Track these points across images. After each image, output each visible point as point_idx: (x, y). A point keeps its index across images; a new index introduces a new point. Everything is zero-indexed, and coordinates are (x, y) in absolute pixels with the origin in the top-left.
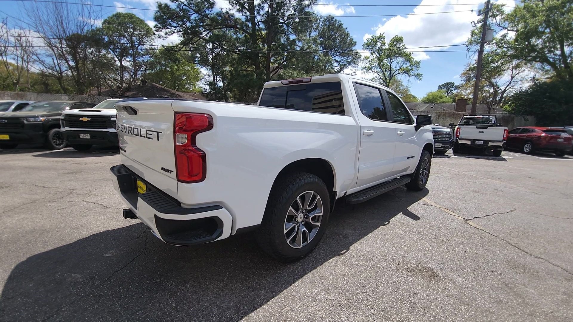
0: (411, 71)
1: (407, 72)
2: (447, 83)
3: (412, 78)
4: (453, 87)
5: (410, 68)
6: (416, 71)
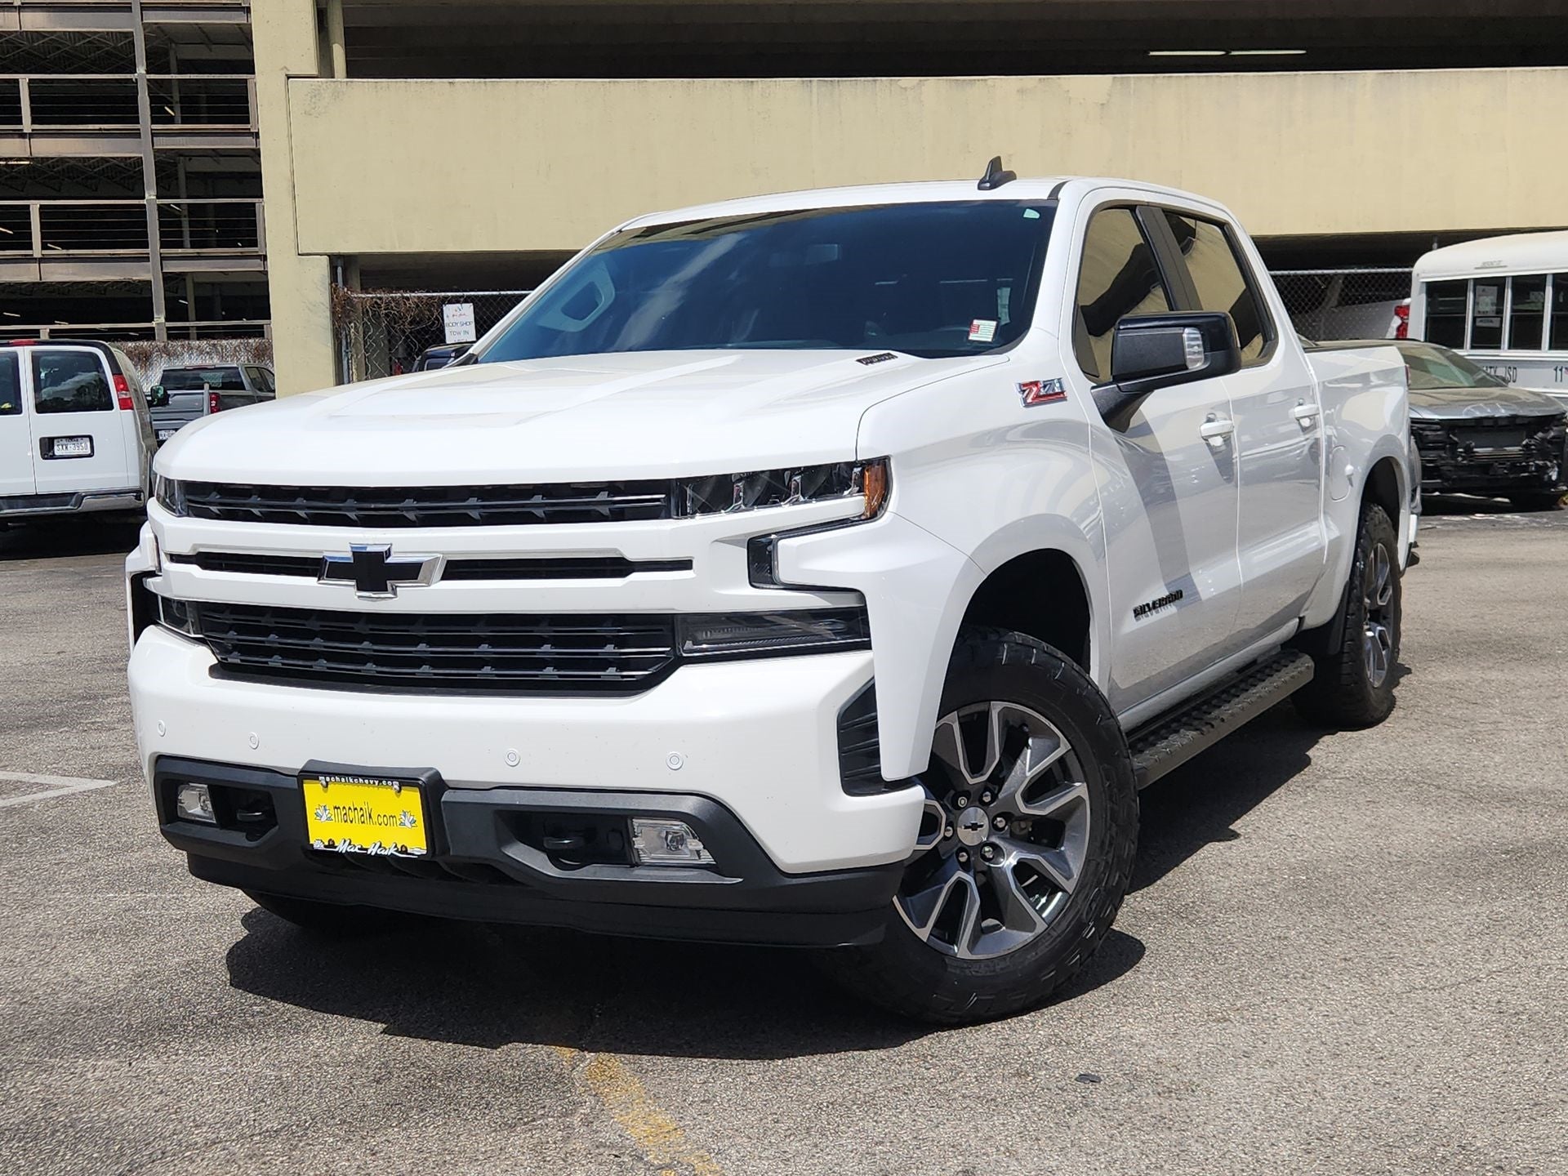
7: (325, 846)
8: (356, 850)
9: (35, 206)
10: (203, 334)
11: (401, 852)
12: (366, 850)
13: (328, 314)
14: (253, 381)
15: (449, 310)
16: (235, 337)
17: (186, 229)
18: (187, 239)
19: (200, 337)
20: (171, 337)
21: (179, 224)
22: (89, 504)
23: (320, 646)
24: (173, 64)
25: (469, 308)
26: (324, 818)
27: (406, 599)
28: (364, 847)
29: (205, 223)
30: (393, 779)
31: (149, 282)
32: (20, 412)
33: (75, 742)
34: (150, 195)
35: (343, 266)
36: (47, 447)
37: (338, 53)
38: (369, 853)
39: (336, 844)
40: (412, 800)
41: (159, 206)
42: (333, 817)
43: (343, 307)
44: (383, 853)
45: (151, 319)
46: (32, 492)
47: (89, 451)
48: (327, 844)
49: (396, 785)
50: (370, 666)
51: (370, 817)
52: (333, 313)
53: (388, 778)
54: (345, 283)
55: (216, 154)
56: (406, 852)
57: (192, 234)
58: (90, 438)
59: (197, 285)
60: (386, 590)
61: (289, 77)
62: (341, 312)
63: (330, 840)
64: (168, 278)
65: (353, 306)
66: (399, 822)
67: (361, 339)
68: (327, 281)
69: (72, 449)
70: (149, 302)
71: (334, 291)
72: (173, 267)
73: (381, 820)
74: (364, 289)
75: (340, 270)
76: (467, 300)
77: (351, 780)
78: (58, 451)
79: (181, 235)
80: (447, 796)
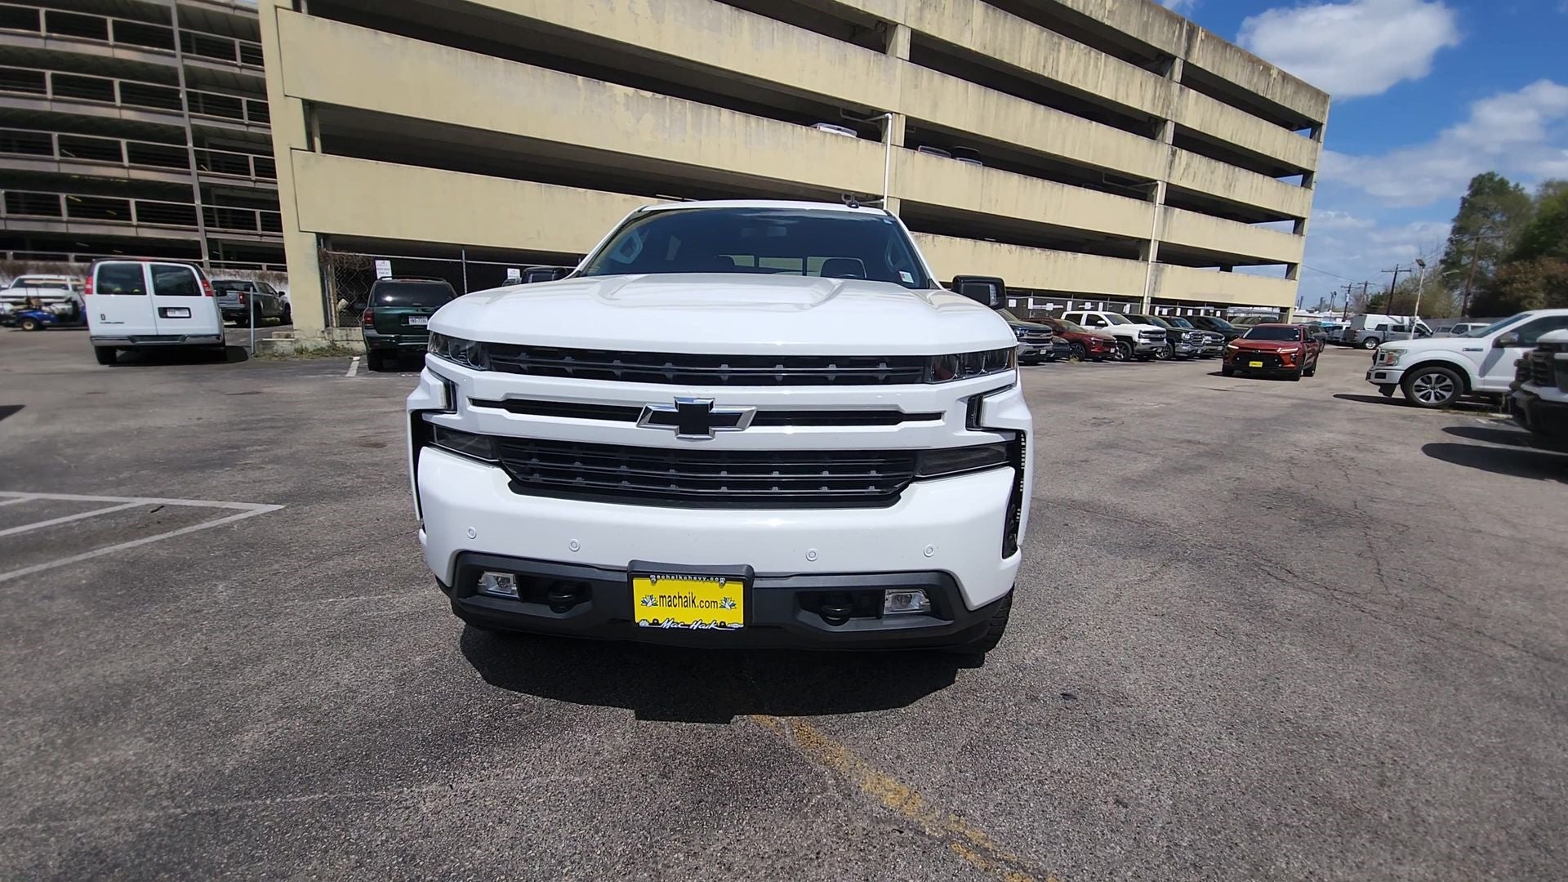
7: (650, 624)
8: (679, 626)
9: (132, 201)
10: (228, 266)
11: (720, 626)
12: (689, 626)
13: (316, 259)
14: (260, 288)
15: (378, 263)
16: (249, 269)
17: (217, 219)
18: (217, 224)
19: (227, 268)
20: (211, 267)
21: (214, 217)
22: (189, 341)
23: (624, 472)
24: (207, 145)
25: (388, 263)
26: (650, 604)
27: (723, 440)
28: (686, 623)
29: (225, 218)
30: (719, 576)
31: (199, 242)
32: (145, 294)
33: (240, 478)
34: (198, 202)
35: (323, 239)
36: (163, 312)
37: (317, 142)
38: (691, 627)
39: (660, 622)
40: (736, 591)
41: (203, 207)
42: (658, 603)
43: (324, 257)
44: (703, 627)
45: (201, 258)
46: (155, 334)
47: (188, 315)
48: (651, 622)
49: (722, 580)
50: (673, 487)
51: (693, 602)
52: (319, 260)
53: (714, 576)
54: (325, 247)
55: (232, 187)
56: (725, 626)
57: (220, 222)
58: (189, 309)
59: (224, 245)
60: (707, 433)
61: (292, 149)
62: (323, 260)
63: (654, 620)
64: (209, 240)
65: (329, 257)
66: (719, 606)
67: (333, 271)
68: (316, 244)
69: (177, 314)
70: (200, 250)
71: (319, 250)
72: (211, 236)
73: (702, 604)
74: (334, 250)
75: (322, 240)
76: (387, 259)
77: (680, 577)
78: (169, 314)
79: (214, 221)
80: (757, 584)
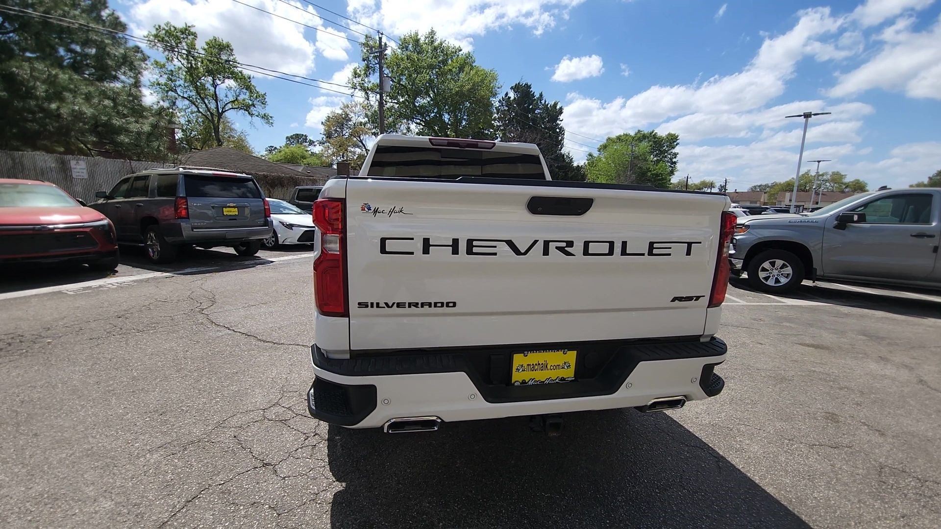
0: (252, 108)
1: (247, 108)
2: (298, 134)
3: (257, 121)
4: (306, 142)
5: (251, 103)
6: (258, 109)
